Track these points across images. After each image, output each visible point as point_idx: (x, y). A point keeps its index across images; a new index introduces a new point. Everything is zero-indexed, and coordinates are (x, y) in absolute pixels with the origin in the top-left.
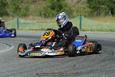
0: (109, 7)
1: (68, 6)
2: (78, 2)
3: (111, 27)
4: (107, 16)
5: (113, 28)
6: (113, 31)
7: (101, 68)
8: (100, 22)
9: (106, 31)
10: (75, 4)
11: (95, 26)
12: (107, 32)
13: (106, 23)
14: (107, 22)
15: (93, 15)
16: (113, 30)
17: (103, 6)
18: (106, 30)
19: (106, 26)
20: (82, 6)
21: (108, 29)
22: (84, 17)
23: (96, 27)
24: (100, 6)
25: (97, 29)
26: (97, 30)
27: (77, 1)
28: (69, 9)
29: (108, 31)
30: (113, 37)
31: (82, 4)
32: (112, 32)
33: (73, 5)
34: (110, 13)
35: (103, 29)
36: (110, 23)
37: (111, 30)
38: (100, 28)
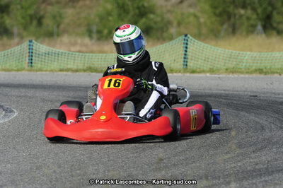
0: (258, 14)
1: (158, 12)
6: (266, 73)
8: (234, 52)
9: (247, 73)
12: (251, 76)
13: (249, 53)
15: (219, 32)
16: (264, 70)
17: (242, 12)
20: (192, 10)
21: (254, 68)
24: (236, 11)
25: (226, 67)
26: (227, 69)
28: (159, 19)
29: (251, 73)
30: (266, 86)
31: (190, 6)
32: (262, 76)
33: (169, 8)
34: (259, 28)
35: (241, 69)
36: (260, 52)
37: (260, 71)
38: (233, 66)
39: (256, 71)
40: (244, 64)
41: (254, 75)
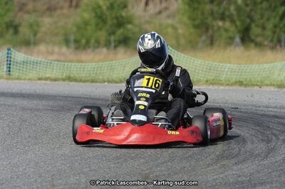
0: (236, 26)
1: (136, 22)
2: (160, 12)
3: (241, 75)
4: (232, 47)
5: (245, 77)
6: (246, 86)
7: (214, 177)
8: (214, 63)
9: (227, 85)
10: (151, 17)
11: (200, 72)
12: (231, 88)
13: (228, 65)
14: (230, 63)
15: (197, 43)
16: (245, 83)
17: (220, 23)
18: (229, 81)
19: (227, 72)
20: (170, 21)
21: (234, 80)
22: (173, 50)
23: (203, 76)
24: (214, 23)
25: (206, 79)
26: (207, 81)
27: (158, 9)
29: (232, 85)
30: (246, 99)
31: (168, 17)
32: (242, 88)
33: (147, 18)
34: (238, 40)
35: (221, 80)
36: (239, 64)
37: (240, 83)
38: (213, 78)
39: (236, 83)
40: (224, 76)
41: (235, 88)
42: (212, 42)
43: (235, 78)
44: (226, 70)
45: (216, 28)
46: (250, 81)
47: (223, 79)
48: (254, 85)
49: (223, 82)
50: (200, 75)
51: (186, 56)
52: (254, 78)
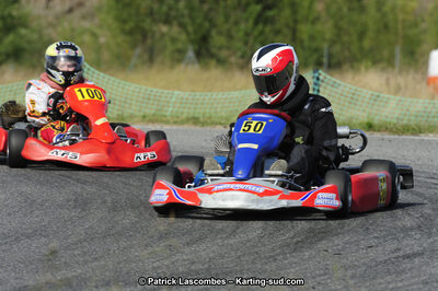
2: (71, 10)
3: (195, 108)
4: (182, 66)
5: (202, 111)
7: (155, 265)
10: (57, 18)
11: (134, 102)
14: (179, 89)
18: (178, 117)
19: (175, 102)
22: (92, 69)
23: (138, 108)
27: (67, 6)
42: (151, 57)
43: (187, 112)
44: (174, 100)
45: (157, 36)
46: (210, 118)
47: (168, 114)
48: (216, 124)
49: (169, 118)
50: (134, 107)
51: (113, 78)
52: (216, 112)
